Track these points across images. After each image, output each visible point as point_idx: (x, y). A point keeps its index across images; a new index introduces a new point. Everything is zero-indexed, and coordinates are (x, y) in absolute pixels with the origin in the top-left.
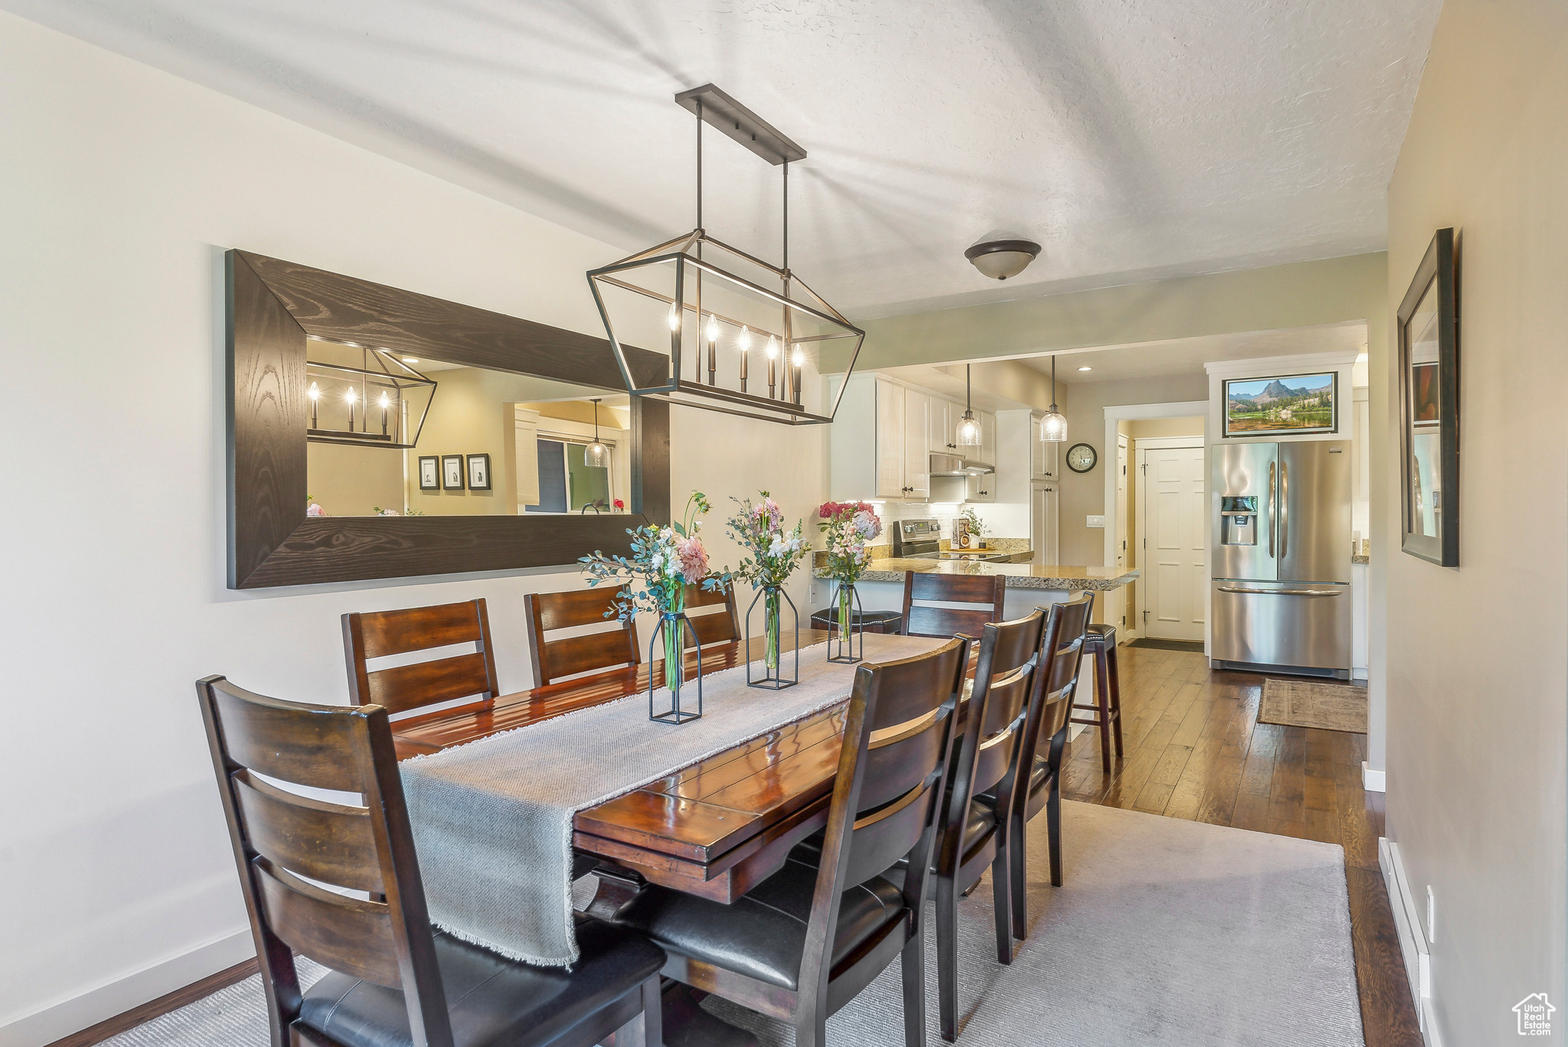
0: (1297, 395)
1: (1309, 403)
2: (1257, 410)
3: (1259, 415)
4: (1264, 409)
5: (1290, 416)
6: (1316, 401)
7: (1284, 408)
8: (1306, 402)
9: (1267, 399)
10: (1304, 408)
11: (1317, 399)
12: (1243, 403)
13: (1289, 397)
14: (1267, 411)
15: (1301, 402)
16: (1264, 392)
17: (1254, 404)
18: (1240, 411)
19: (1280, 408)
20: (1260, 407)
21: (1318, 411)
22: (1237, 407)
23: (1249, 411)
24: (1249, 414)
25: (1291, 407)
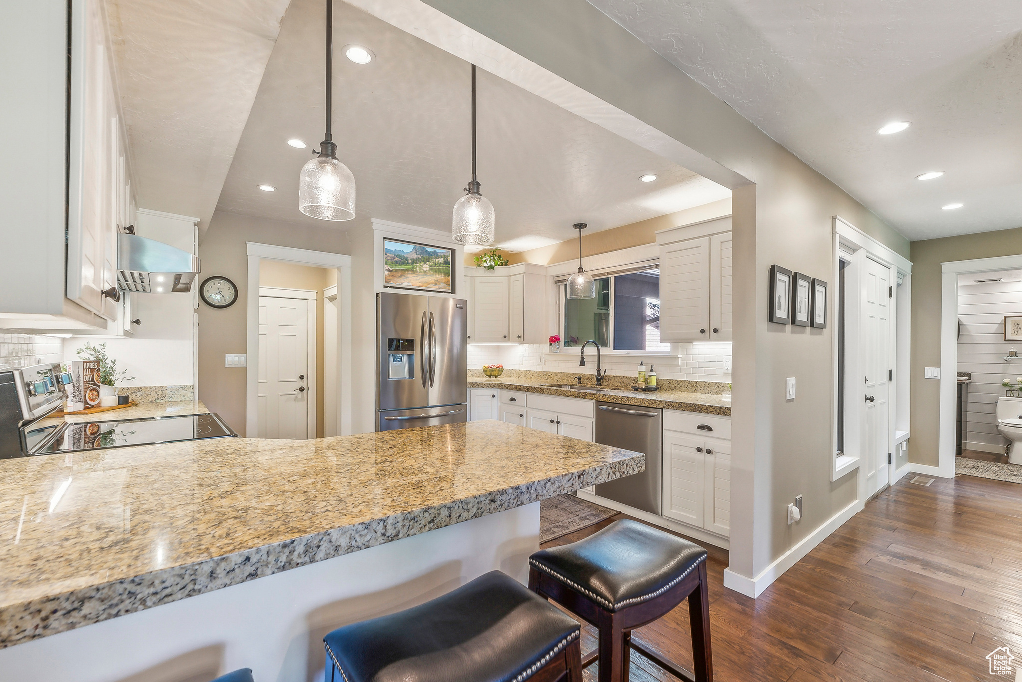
0: (432, 255)
1: (438, 261)
2: (408, 263)
3: (409, 266)
4: (412, 263)
5: (428, 269)
6: (441, 260)
7: (425, 264)
8: (437, 260)
9: (415, 256)
10: (435, 264)
11: (442, 259)
12: (400, 257)
13: (427, 256)
14: (415, 265)
15: (433, 260)
16: (413, 250)
17: (406, 259)
18: (396, 263)
19: (422, 263)
20: (410, 261)
21: (443, 267)
22: (395, 260)
23: (403, 263)
24: (403, 266)
25: (428, 263)
